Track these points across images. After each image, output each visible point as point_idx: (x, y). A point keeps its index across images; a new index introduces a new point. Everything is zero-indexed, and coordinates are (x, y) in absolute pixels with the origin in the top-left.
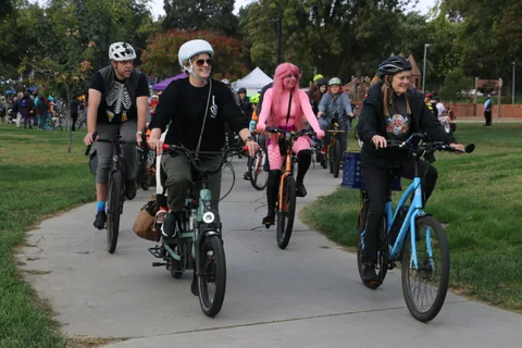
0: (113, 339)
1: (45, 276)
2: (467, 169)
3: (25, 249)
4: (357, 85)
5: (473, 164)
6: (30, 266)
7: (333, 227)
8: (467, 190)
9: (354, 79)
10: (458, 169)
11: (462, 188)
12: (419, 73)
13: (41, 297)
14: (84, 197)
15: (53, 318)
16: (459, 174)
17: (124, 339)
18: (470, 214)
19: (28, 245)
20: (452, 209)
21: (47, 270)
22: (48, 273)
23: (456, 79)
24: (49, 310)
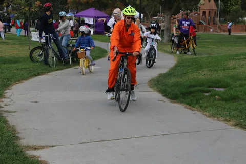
0: (47, 146)
1: (13, 114)
2: (239, 59)
3: (3, 100)
4: (183, 15)
5: (242, 57)
6: (6, 108)
7: (166, 90)
8: (237, 71)
9: (182, 12)
10: (233, 60)
11: (235, 70)
12: (217, 9)
13: (11, 124)
14: (35, 73)
15: (17, 135)
16: (234, 62)
17: (53, 146)
18: (238, 83)
19: (5, 98)
20: (229, 81)
21: (15, 110)
22: (15, 112)
23: (236, 11)
24: (14, 131)
